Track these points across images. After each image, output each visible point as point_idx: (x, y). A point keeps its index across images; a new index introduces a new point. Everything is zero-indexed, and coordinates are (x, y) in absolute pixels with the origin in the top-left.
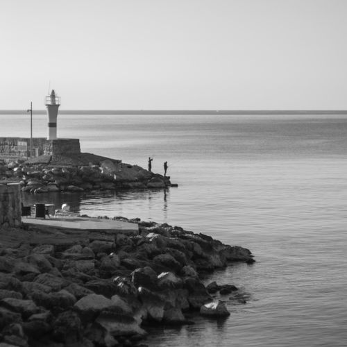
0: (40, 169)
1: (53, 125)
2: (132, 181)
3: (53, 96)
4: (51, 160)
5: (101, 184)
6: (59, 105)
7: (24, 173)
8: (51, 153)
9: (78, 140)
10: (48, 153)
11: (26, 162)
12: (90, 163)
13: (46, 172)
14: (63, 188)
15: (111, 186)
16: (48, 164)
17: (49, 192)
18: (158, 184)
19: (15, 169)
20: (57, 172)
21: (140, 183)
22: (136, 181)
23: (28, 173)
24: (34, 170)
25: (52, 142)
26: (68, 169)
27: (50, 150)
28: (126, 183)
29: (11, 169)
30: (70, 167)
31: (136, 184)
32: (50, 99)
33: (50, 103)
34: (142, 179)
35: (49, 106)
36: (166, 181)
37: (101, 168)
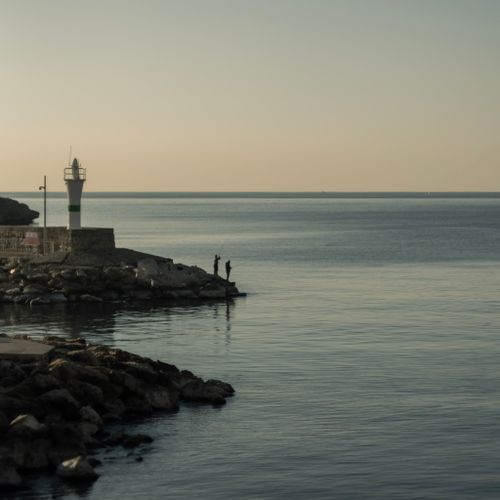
0: (46, 271)
1: (75, 209)
2: (176, 289)
3: (75, 166)
4: (66, 258)
5: (132, 293)
6: (83, 181)
7: (23, 277)
8: (70, 248)
9: (112, 230)
10: (65, 248)
11: (32, 261)
12: (122, 263)
13: (53, 275)
14: (73, 297)
15: (144, 295)
16: (61, 264)
17: (53, 303)
18: (214, 293)
19: (12, 271)
20: (68, 276)
21: (188, 292)
22: (183, 288)
23: (28, 277)
24: (38, 272)
25: (70, 233)
26: (86, 271)
27: (67, 245)
28: (168, 292)
29: (7, 271)
30: (90, 268)
31: (183, 292)
32: (71, 171)
33: (71, 177)
34: (192, 286)
35: (69, 182)
36: (230, 288)
37: (136, 270)
